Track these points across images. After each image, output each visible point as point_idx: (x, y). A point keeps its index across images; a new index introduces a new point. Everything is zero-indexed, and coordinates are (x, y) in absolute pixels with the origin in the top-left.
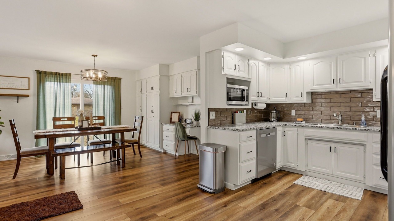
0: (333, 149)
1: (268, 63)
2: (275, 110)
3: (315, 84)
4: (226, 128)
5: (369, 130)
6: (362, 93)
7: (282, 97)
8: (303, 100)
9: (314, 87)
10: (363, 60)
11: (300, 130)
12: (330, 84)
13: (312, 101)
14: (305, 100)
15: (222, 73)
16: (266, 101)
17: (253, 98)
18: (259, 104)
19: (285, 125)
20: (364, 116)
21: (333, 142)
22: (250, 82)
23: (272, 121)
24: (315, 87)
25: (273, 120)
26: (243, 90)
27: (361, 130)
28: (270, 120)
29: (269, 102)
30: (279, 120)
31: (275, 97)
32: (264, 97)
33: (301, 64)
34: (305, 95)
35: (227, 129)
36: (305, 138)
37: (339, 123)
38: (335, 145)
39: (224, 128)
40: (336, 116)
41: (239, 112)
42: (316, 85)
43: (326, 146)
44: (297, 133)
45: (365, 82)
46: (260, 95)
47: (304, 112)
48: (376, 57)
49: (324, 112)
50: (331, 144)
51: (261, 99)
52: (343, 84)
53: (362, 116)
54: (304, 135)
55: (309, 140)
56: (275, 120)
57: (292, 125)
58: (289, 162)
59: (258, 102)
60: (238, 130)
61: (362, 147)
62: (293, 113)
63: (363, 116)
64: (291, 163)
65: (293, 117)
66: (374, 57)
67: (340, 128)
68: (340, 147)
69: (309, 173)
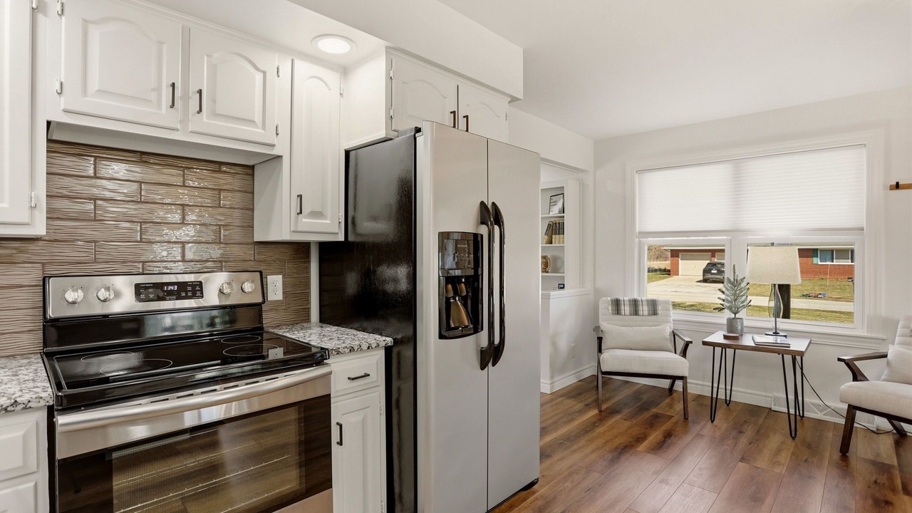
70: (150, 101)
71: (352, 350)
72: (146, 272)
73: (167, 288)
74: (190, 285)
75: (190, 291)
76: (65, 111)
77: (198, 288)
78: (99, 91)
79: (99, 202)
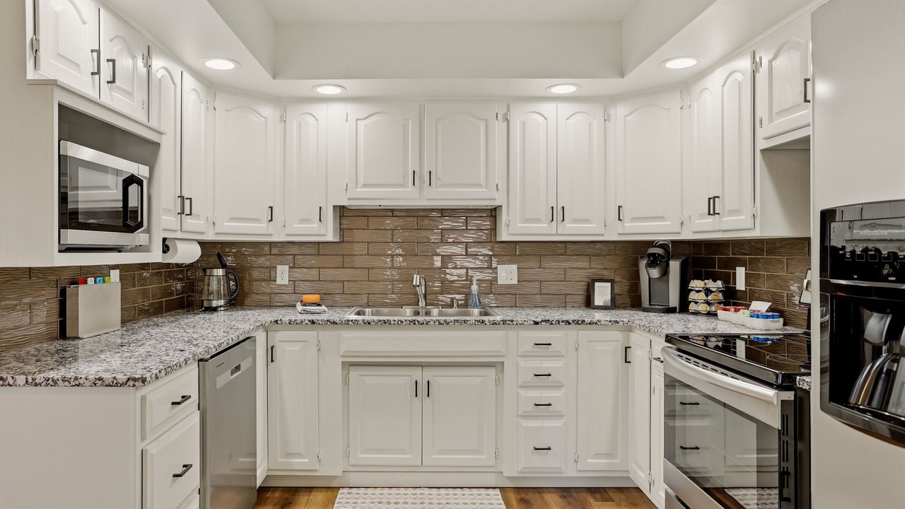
0: (423, 389)
1: (211, 85)
2: (224, 266)
3: (361, 181)
4: (52, 374)
5: (512, 321)
6: (466, 217)
7: (257, 220)
8: (323, 232)
9: (358, 190)
10: (482, 126)
11: (327, 335)
12: (403, 186)
13: (342, 236)
14: (328, 232)
15: (31, 75)
16: (202, 233)
17: (163, 219)
18: (180, 245)
19: (276, 321)
21: (422, 365)
22: (157, 145)
23: (215, 309)
24: (361, 191)
25: (215, 304)
26: (131, 180)
27: (494, 323)
28: (206, 304)
29: (210, 236)
30: (236, 301)
31: (233, 219)
32: (198, 217)
33: (321, 110)
34: (329, 215)
35: (64, 379)
36: (343, 363)
37: (420, 303)
38: (429, 374)
39: (40, 378)
40: (418, 284)
41: (91, 280)
42: (365, 186)
43: (404, 379)
44: (315, 349)
45: (486, 188)
46: (185, 206)
47: (315, 272)
48: (508, 121)
49: (375, 271)
50: (416, 374)
51: (189, 221)
52: (436, 188)
54: (341, 353)
55: (351, 368)
56: (222, 302)
57: (302, 322)
58: (289, 455)
59: (179, 235)
60: (135, 380)
61: (491, 373)
62: (283, 275)
63: (475, 282)
64: (299, 455)
65: (281, 291)
66: (505, 123)
67: (445, 321)
68: (440, 379)
69: (354, 479)
76: (765, 139)
78: (776, 113)
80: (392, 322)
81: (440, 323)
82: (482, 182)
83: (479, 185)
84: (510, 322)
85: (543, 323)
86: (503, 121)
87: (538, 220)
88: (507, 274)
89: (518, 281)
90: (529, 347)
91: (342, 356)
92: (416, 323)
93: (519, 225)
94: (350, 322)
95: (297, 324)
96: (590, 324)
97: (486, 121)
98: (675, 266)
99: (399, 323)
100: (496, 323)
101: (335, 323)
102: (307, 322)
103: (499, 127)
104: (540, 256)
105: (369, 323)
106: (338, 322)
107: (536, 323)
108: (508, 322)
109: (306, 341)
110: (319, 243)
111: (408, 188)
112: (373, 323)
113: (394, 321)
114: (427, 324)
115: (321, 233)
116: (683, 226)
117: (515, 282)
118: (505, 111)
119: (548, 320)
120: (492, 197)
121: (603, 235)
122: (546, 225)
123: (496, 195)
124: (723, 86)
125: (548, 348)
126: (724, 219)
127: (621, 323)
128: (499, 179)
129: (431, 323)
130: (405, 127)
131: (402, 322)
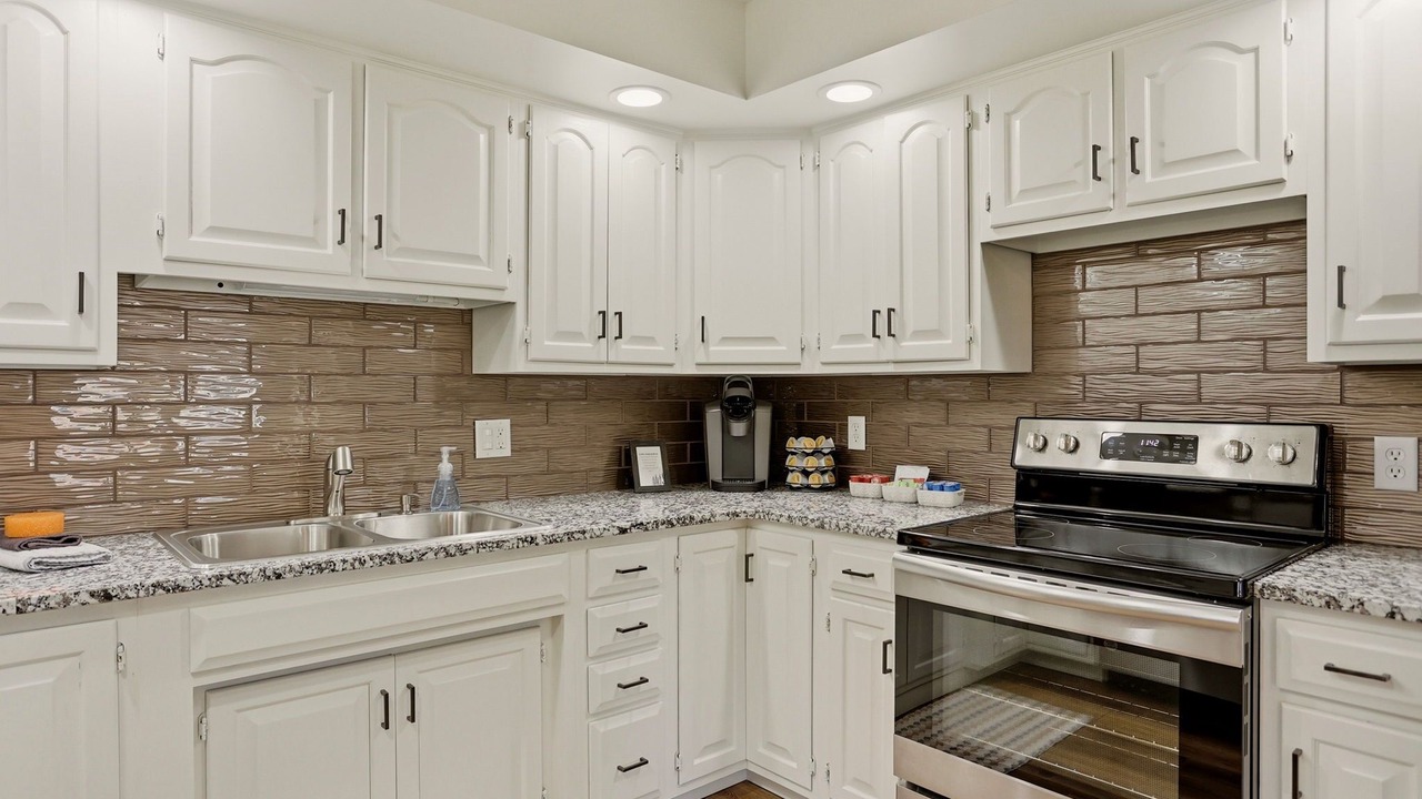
3: (203, 218)
5: (584, 532)
8: (88, 341)
9: (193, 239)
10: (483, 138)
11: (148, 624)
12: (312, 241)
14: (101, 344)
20: (451, 453)
24: (202, 245)
36: (199, 689)
37: (330, 510)
42: (214, 230)
43: (352, 695)
44: (110, 669)
45: (489, 264)
48: (529, 139)
52: (389, 255)
53: (440, 453)
54: (195, 665)
55: (218, 698)
61: (532, 641)
63: (445, 457)
66: (524, 141)
70: (1074, 182)
71: (1332, 603)
72: (1143, 418)
73: (1145, 442)
74: (1178, 441)
75: (1177, 450)
76: (995, 227)
77: (1190, 447)
78: (1021, 191)
79: (1087, 322)
80: (339, 566)
81: (448, 554)
82: (482, 253)
83: (475, 258)
84: (580, 535)
85: (633, 530)
86: (519, 138)
87: (576, 336)
88: (494, 437)
89: (512, 451)
90: (607, 579)
91: (195, 675)
92: (396, 559)
93: (546, 343)
94: (226, 581)
95: (48, 608)
96: (701, 522)
97: (490, 130)
98: (763, 416)
99: (357, 564)
100: (556, 541)
101: (178, 588)
102: (85, 597)
103: (513, 146)
104: (548, 402)
105: (279, 576)
106: (189, 585)
107: (623, 531)
108: (576, 536)
109: (79, 654)
110: (35, 372)
111: (326, 248)
112: (288, 575)
113: (344, 561)
114: (420, 559)
115: (83, 344)
116: (805, 353)
117: (507, 452)
118: (523, 118)
119: (642, 524)
120: (500, 285)
121: (671, 365)
122: (590, 345)
123: (507, 281)
124: (902, 142)
125: (637, 576)
126: (904, 344)
127: (743, 516)
128: (513, 247)
129: (431, 555)
130: (319, 107)
131: (362, 563)
